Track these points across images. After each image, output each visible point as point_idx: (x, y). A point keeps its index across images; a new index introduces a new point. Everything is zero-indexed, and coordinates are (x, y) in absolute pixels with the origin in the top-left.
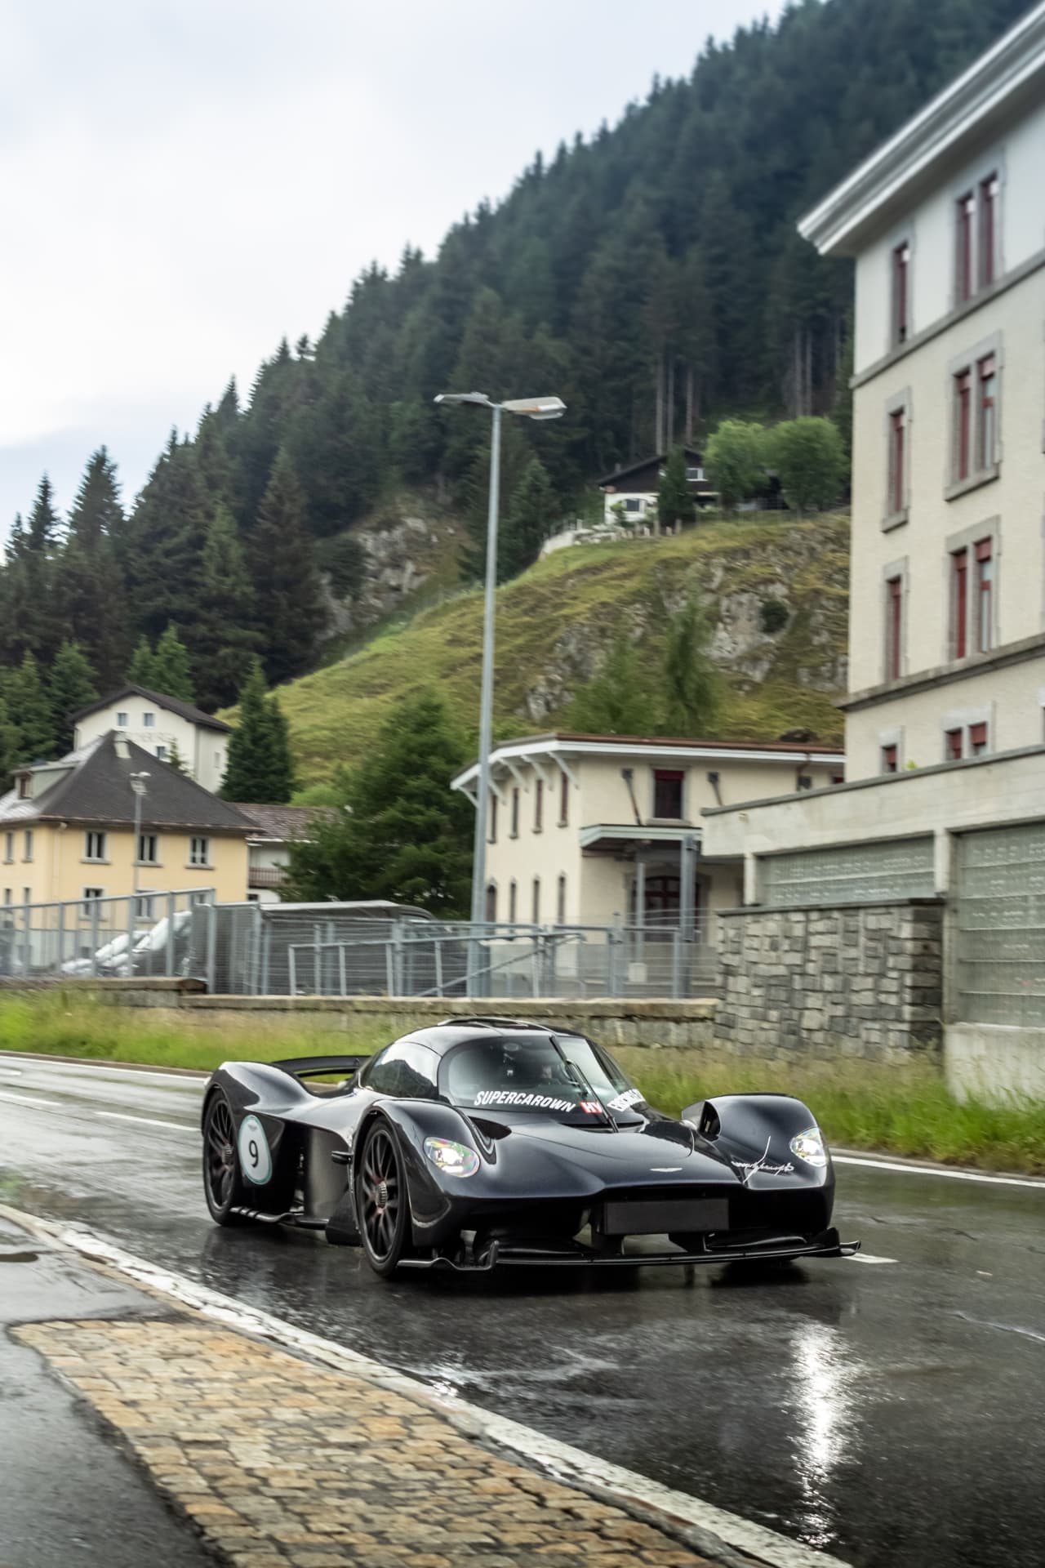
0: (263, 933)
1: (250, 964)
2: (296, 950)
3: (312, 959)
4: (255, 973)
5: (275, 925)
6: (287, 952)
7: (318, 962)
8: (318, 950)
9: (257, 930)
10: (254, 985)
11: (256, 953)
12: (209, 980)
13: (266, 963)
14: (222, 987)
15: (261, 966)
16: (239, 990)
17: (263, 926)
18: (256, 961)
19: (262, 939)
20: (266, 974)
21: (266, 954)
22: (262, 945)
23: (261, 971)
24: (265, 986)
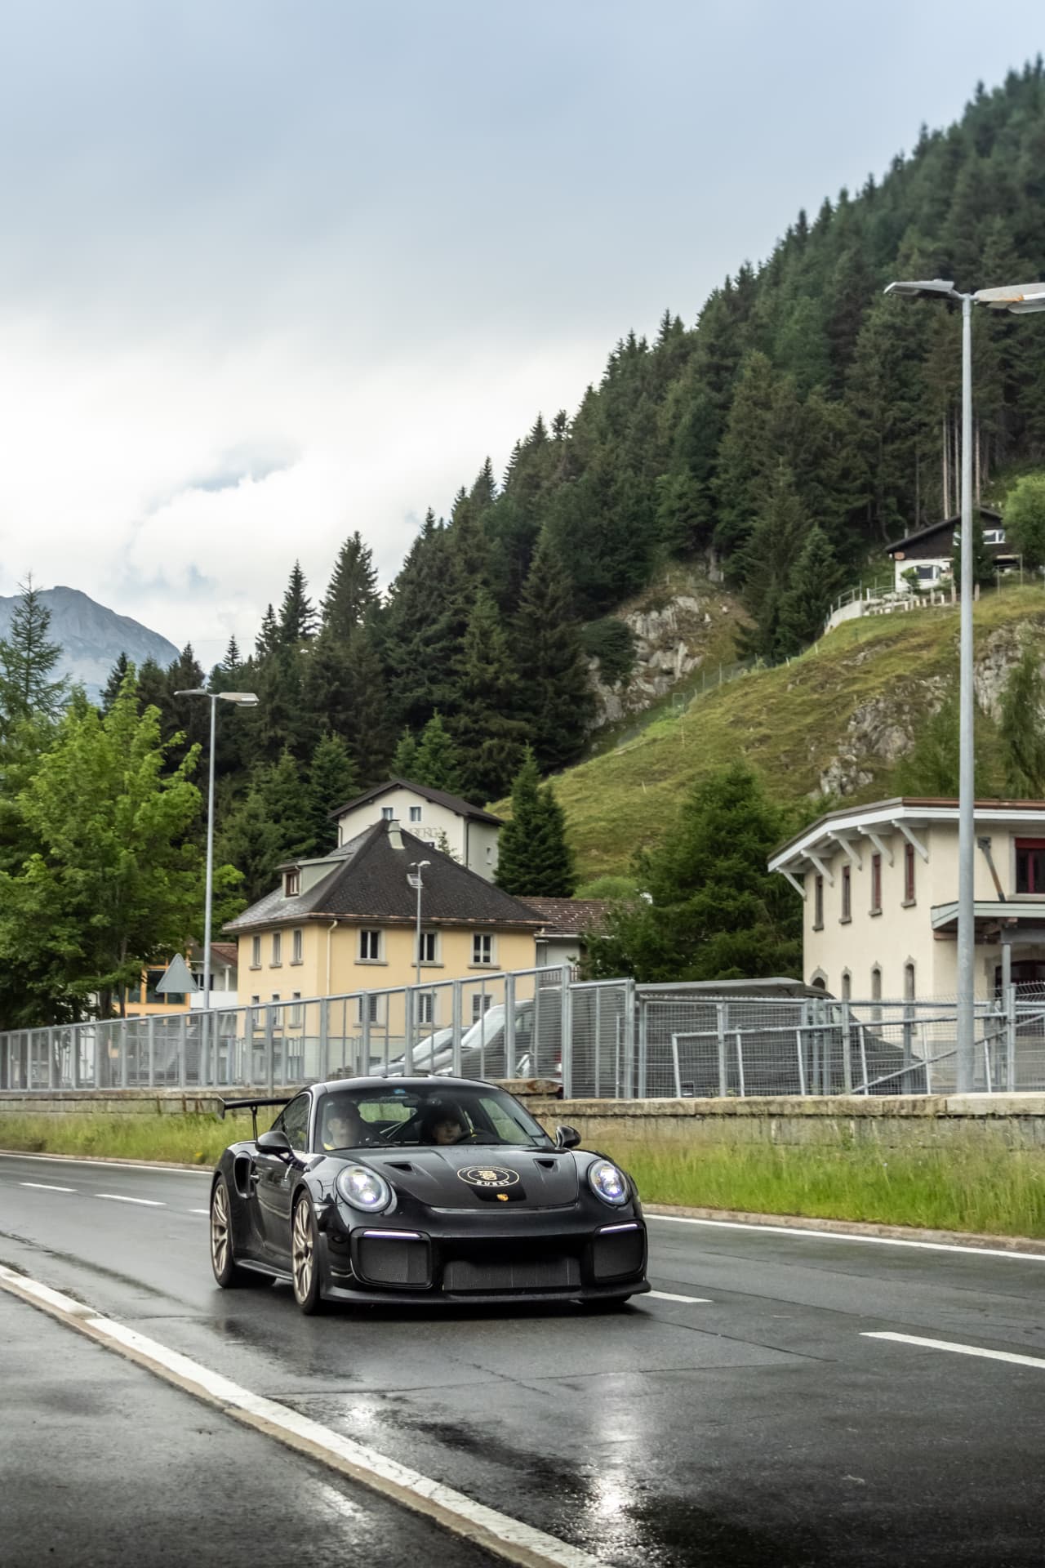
0: (637, 1019)
1: (621, 1059)
2: (679, 1039)
3: (715, 1051)
4: (629, 1070)
5: (651, 1009)
6: (670, 1042)
7: (722, 1051)
8: (721, 1038)
9: (630, 1015)
10: (628, 1085)
11: (629, 1044)
12: (566, 1082)
13: (643, 1056)
14: (582, 1087)
15: (636, 1061)
16: (608, 1091)
17: (637, 1011)
18: (629, 1055)
19: (637, 1026)
20: (642, 1071)
21: (643, 1045)
22: (637, 1033)
23: (636, 1068)
24: (642, 1087)
